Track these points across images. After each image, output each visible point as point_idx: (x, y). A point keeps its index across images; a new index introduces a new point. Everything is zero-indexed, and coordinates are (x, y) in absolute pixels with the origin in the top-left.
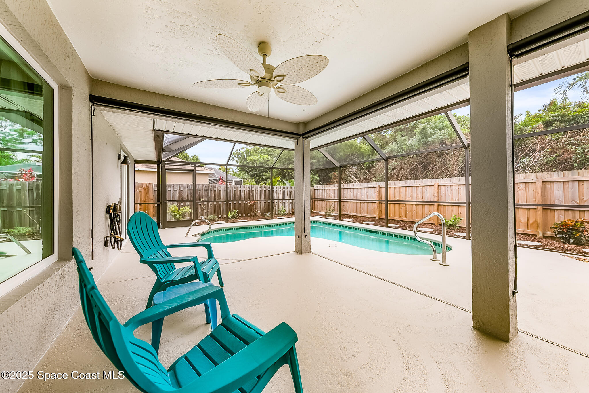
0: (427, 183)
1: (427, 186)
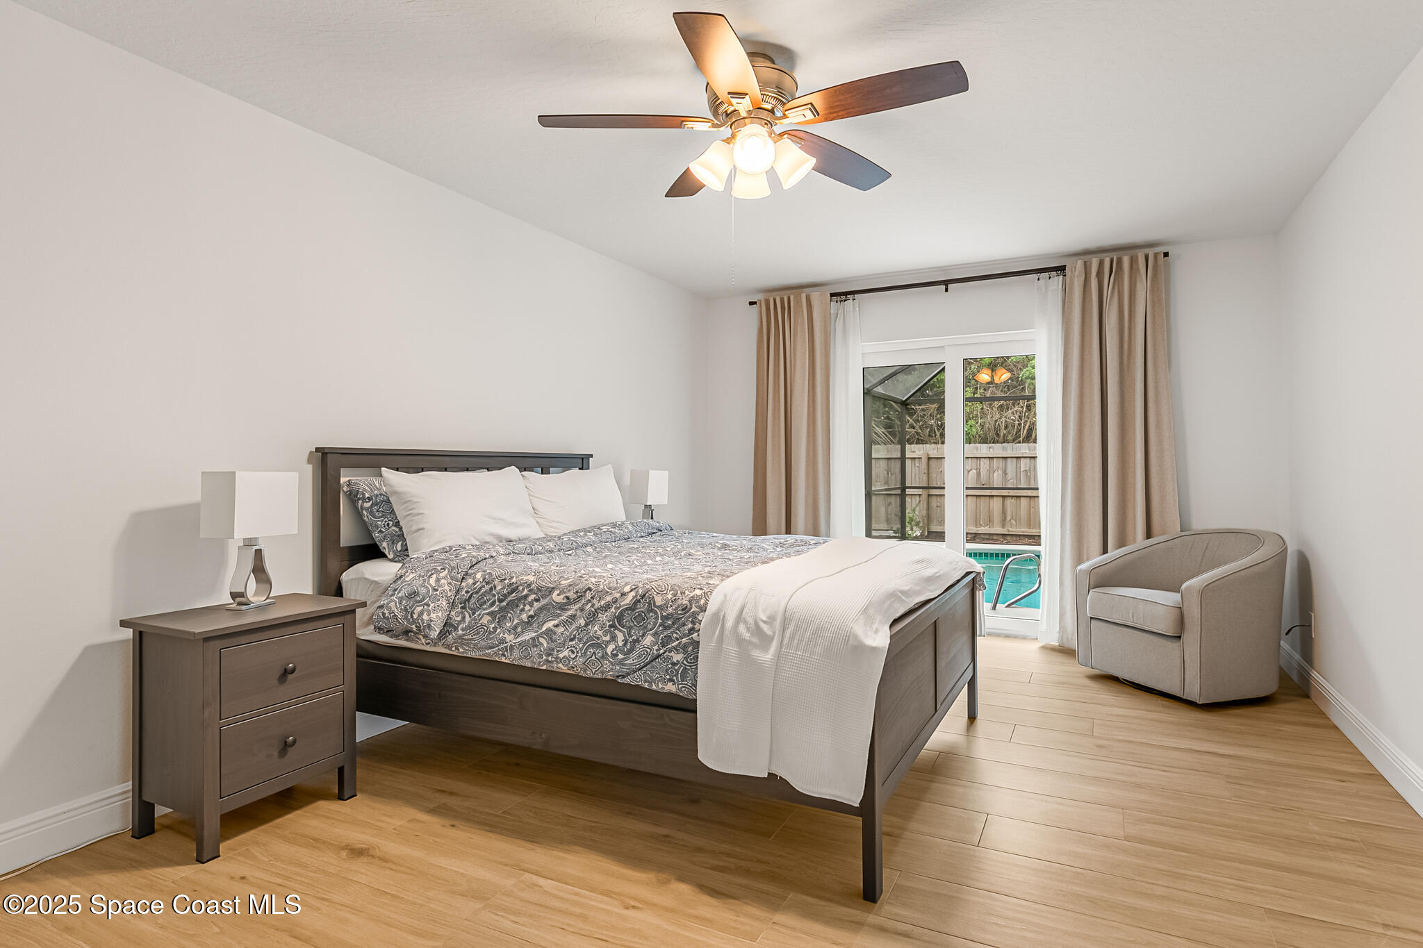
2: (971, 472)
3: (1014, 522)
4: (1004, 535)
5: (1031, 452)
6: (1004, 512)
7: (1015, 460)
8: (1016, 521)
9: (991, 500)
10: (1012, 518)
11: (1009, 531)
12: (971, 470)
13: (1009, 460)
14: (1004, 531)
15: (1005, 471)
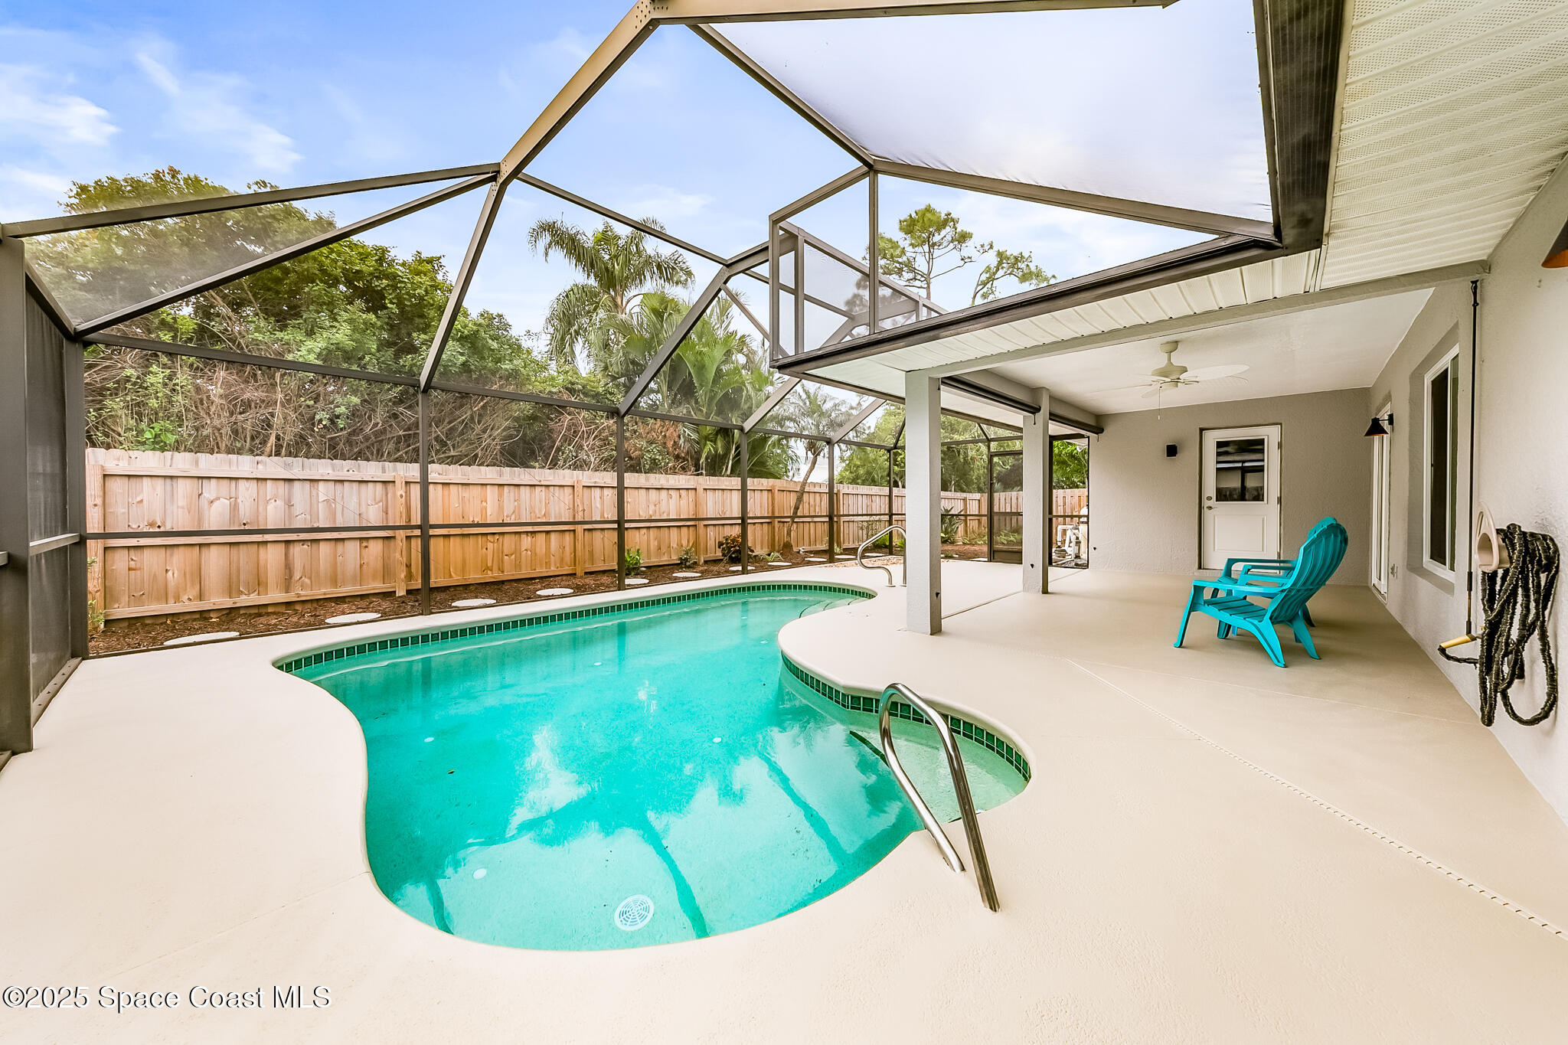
0: (554, 478)
1: (554, 486)
2: (216, 504)
3: (307, 581)
4: (288, 604)
5: (337, 473)
6: (288, 567)
7: (307, 484)
8: (310, 578)
9: (262, 550)
10: (304, 574)
11: (299, 595)
12: (218, 499)
13: (297, 485)
14: (291, 597)
15: (290, 501)
